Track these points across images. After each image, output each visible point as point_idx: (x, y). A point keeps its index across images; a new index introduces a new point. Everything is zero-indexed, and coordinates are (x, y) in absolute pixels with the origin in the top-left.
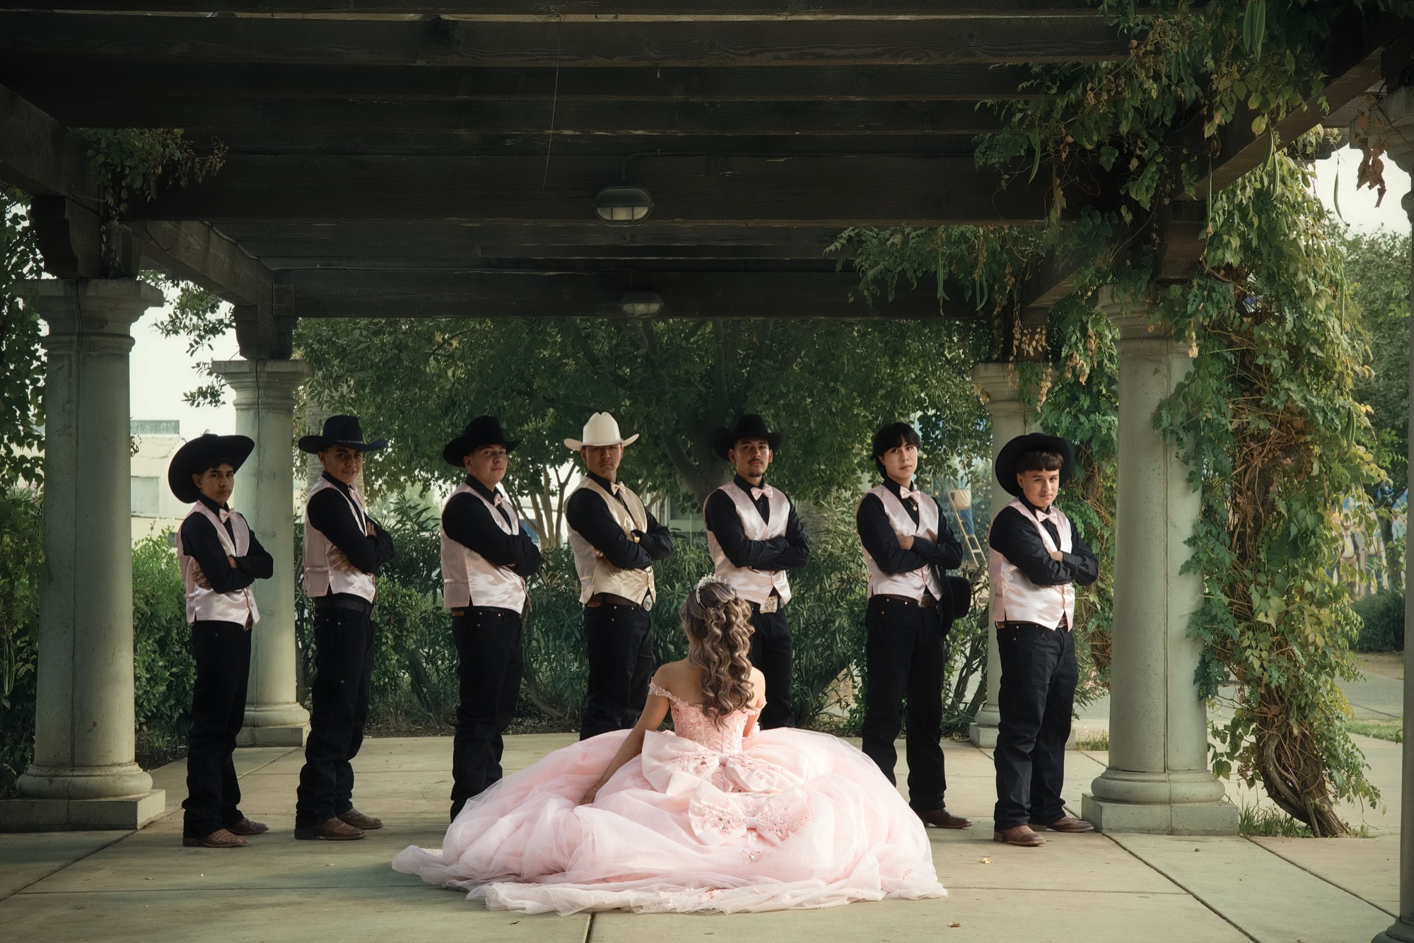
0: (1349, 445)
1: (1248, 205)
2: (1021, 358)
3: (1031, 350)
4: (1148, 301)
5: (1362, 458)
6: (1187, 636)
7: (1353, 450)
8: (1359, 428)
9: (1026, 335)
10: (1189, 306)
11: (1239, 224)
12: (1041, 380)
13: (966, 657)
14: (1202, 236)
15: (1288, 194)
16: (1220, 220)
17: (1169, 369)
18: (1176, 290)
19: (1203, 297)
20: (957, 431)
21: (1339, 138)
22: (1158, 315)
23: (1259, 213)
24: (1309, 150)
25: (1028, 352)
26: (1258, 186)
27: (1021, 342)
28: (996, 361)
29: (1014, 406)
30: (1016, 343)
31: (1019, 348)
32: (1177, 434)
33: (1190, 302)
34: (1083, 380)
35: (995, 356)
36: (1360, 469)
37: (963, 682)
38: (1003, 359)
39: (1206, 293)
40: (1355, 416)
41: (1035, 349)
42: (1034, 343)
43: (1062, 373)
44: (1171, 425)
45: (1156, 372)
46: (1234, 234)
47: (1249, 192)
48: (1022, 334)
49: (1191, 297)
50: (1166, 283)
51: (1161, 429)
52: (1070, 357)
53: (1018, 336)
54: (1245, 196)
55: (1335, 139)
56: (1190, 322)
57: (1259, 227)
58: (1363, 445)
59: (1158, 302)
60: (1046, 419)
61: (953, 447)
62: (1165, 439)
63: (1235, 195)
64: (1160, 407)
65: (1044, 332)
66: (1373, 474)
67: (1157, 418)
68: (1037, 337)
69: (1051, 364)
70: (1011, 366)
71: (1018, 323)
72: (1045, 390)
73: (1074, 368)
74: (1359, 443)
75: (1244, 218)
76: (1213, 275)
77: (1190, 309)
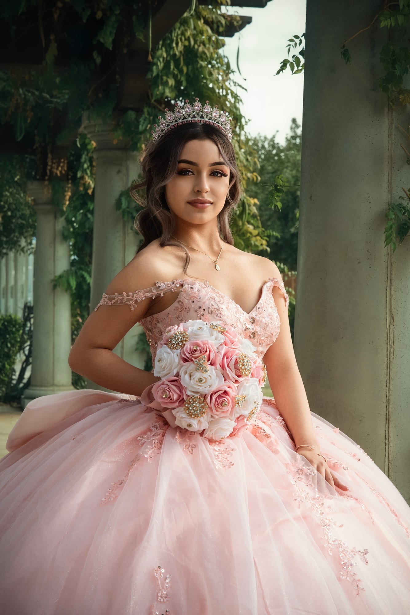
0: (243, 224)
1: (180, 56)
2: (52, 178)
3: (58, 173)
4: (114, 123)
5: (251, 233)
6: (137, 349)
7: (245, 228)
8: (249, 214)
9: (55, 163)
10: (140, 127)
11: (174, 70)
12: (65, 191)
13: (25, 355)
14: (149, 76)
15: (206, 51)
16: (161, 65)
17: (127, 170)
18: (132, 115)
19: (150, 121)
20: (23, 224)
21: (240, 22)
22: (120, 132)
23: (187, 64)
24: (221, 29)
25: (56, 174)
26: (187, 43)
27: (52, 167)
28: (39, 180)
29: (49, 207)
30: (49, 168)
31: (51, 171)
32: (132, 214)
33: (141, 123)
34: (90, 192)
35: (38, 177)
36: (250, 241)
37: (23, 371)
38: (42, 179)
39: (151, 118)
40: (247, 206)
41: (61, 172)
42: (60, 169)
43: (78, 188)
44: (128, 207)
45: (119, 172)
46: (171, 76)
47: (181, 47)
48: (53, 163)
49: (141, 120)
50: (124, 111)
51: (121, 211)
52: (82, 178)
53: (50, 164)
54: (178, 49)
55: (237, 22)
56: (141, 138)
57: (187, 73)
58: (252, 224)
59: (120, 123)
60: (68, 215)
61: (21, 234)
62: (123, 217)
63: (172, 48)
64: (121, 195)
65: (66, 162)
66: (258, 243)
67: (118, 203)
68: (62, 164)
69: (70, 182)
70: (46, 183)
71: (50, 156)
72: (68, 198)
73: (84, 184)
74: (249, 223)
75: (177, 65)
76: (157, 107)
77: (141, 128)
